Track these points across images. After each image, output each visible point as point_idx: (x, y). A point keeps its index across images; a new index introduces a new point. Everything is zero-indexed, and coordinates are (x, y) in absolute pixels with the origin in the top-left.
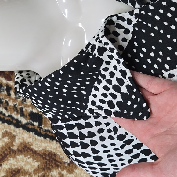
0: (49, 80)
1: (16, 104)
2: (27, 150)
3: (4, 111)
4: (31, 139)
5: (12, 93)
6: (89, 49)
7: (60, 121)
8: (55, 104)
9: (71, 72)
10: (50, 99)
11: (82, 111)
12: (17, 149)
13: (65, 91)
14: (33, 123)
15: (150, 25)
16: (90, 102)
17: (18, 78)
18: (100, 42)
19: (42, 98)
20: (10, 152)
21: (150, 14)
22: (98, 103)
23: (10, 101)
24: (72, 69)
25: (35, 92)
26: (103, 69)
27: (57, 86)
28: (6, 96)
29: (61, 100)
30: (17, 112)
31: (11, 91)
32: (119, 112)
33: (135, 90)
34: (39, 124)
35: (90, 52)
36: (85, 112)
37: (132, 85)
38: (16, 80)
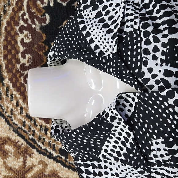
0: (75, 133)
1: (51, 141)
2: (55, 176)
3: (41, 145)
4: (59, 168)
5: (48, 133)
6: (104, 115)
7: (80, 160)
8: (78, 149)
9: (91, 130)
10: (74, 145)
11: (97, 156)
12: (48, 174)
13: (85, 141)
14: (61, 156)
15: (146, 106)
16: (103, 150)
17: (54, 124)
18: (112, 112)
19: (69, 143)
20: (42, 176)
21: (146, 98)
22: (109, 152)
23: (46, 138)
24: (92, 128)
25: (65, 139)
26: (113, 131)
27: (80, 138)
28: (44, 134)
29: (82, 147)
30: (51, 147)
31: (48, 131)
32: (124, 160)
33: (135, 147)
34: (65, 158)
35: (105, 117)
36: (99, 157)
37: (134, 144)
38: (52, 125)
